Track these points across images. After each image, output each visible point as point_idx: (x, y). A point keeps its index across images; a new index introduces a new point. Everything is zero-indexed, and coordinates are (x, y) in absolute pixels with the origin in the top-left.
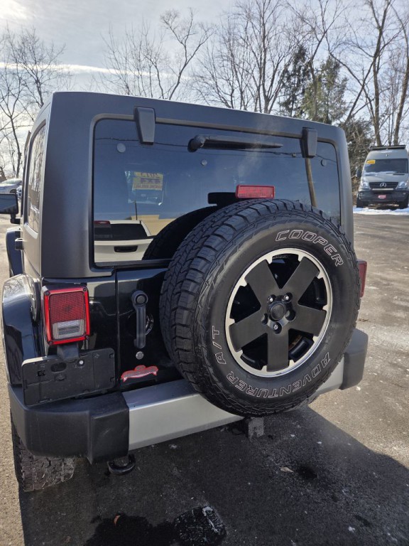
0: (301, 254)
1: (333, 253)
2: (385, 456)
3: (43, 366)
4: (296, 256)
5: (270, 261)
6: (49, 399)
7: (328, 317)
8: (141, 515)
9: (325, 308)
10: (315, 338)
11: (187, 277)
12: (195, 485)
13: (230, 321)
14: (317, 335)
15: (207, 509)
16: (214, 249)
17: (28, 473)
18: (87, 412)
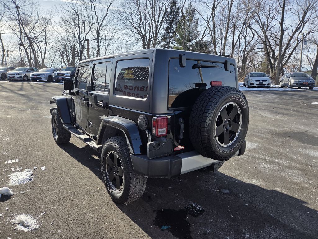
0: (234, 105)
1: (243, 104)
2: (250, 184)
3: (154, 144)
4: (233, 105)
5: (226, 107)
6: (155, 156)
7: (240, 126)
8: (171, 208)
9: (240, 123)
10: (237, 134)
11: (205, 112)
12: (185, 198)
13: (216, 127)
14: (237, 133)
15: (194, 204)
16: (214, 103)
17: (132, 192)
18: (169, 160)
